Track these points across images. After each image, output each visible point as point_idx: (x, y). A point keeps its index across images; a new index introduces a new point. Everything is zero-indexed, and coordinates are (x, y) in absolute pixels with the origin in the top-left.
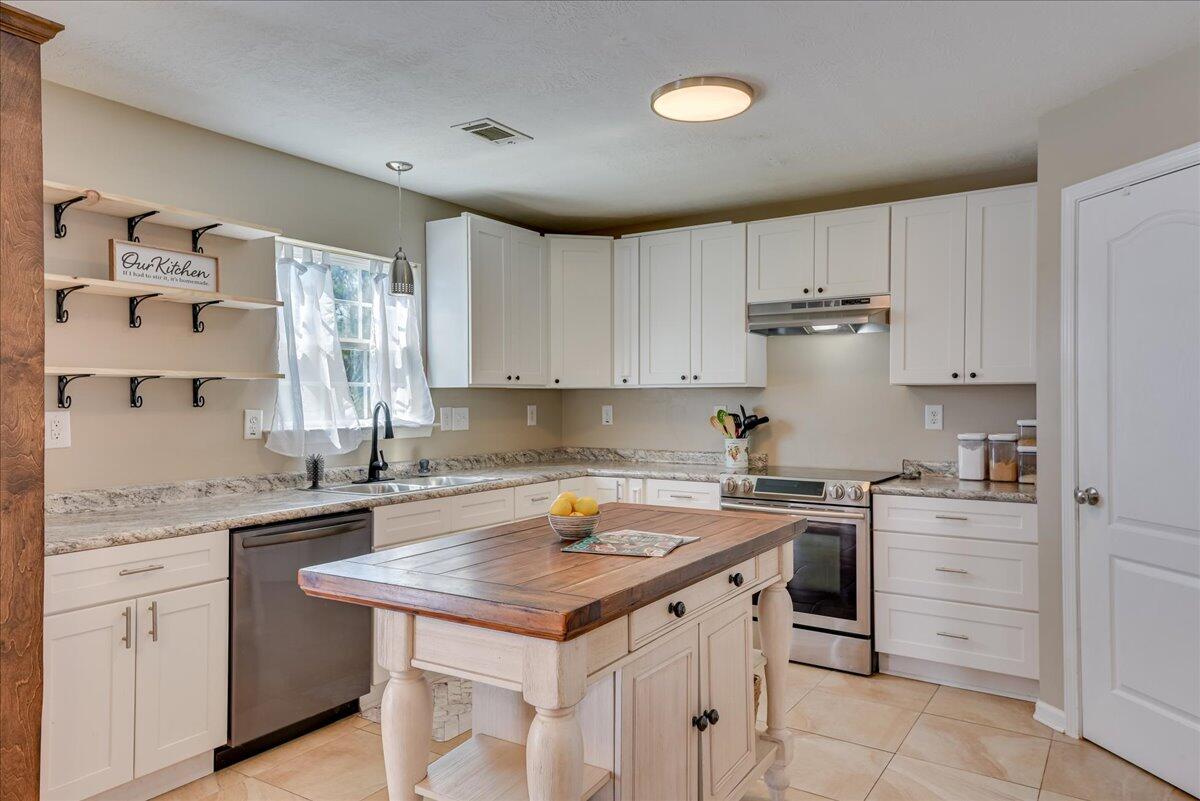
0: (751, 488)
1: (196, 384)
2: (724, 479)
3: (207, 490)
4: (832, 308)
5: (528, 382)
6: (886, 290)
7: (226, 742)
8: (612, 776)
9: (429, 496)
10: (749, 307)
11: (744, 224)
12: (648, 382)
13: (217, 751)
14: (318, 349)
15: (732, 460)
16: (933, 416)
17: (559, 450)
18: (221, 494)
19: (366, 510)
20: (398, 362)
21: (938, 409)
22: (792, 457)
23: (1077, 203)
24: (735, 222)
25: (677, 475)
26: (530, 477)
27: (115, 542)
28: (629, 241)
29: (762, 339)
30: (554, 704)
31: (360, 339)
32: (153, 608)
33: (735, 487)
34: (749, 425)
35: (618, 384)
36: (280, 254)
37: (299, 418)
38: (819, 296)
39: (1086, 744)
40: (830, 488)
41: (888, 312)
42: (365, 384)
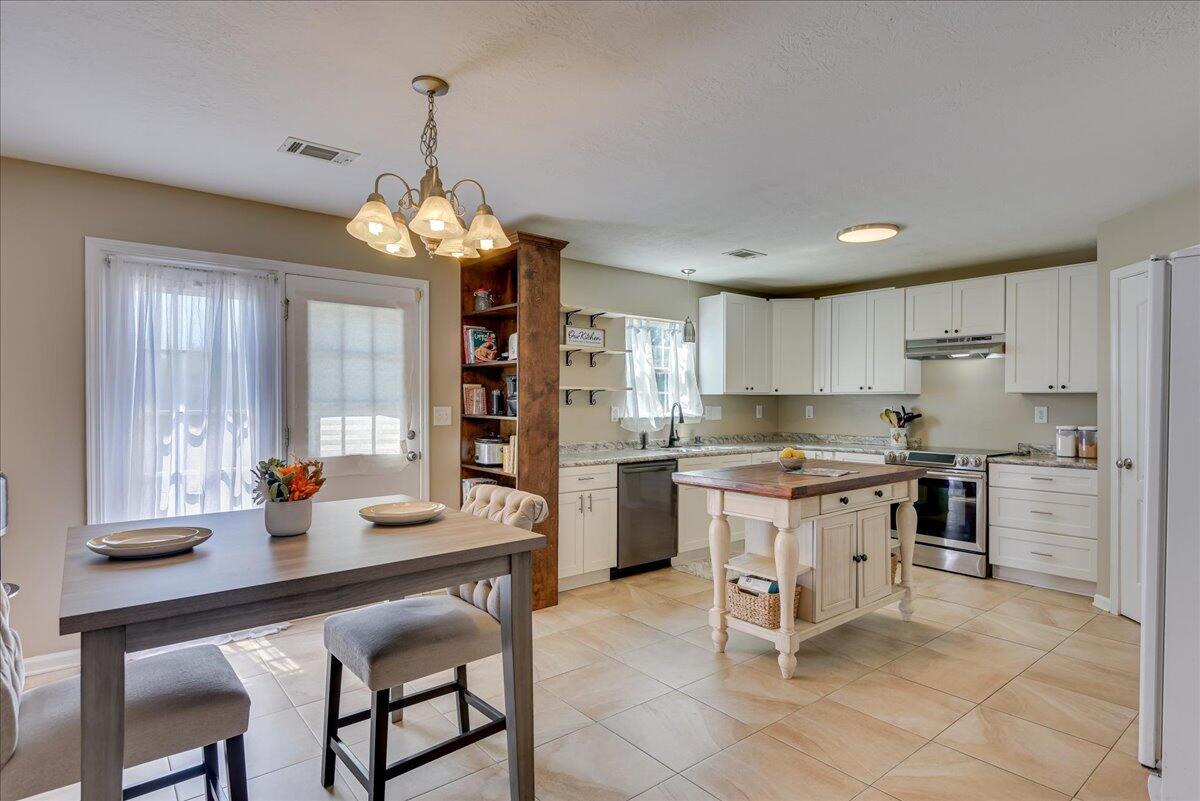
0: (905, 458)
1: (591, 393)
2: (887, 452)
3: (595, 447)
4: (965, 342)
5: (757, 391)
6: (1002, 331)
7: (616, 565)
8: (812, 569)
9: (706, 455)
10: (907, 342)
11: (903, 289)
12: (838, 390)
13: (612, 569)
14: (643, 374)
15: (896, 443)
16: (1040, 414)
17: (776, 434)
18: (602, 450)
19: (674, 460)
20: (683, 380)
21: (1045, 409)
22: (937, 440)
23: (1119, 280)
24: (897, 287)
25: (856, 450)
26: (760, 448)
27: (577, 465)
28: (825, 301)
29: (918, 362)
30: (787, 526)
31: (662, 368)
32: (590, 497)
33: (895, 457)
34: (907, 419)
35: (817, 392)
36: (627, 324)
37: (636, 411)
38: (955, 335)
39: (1122, 619)
40: (958, 459)
41: (1004, 345)
42: (665, 393)
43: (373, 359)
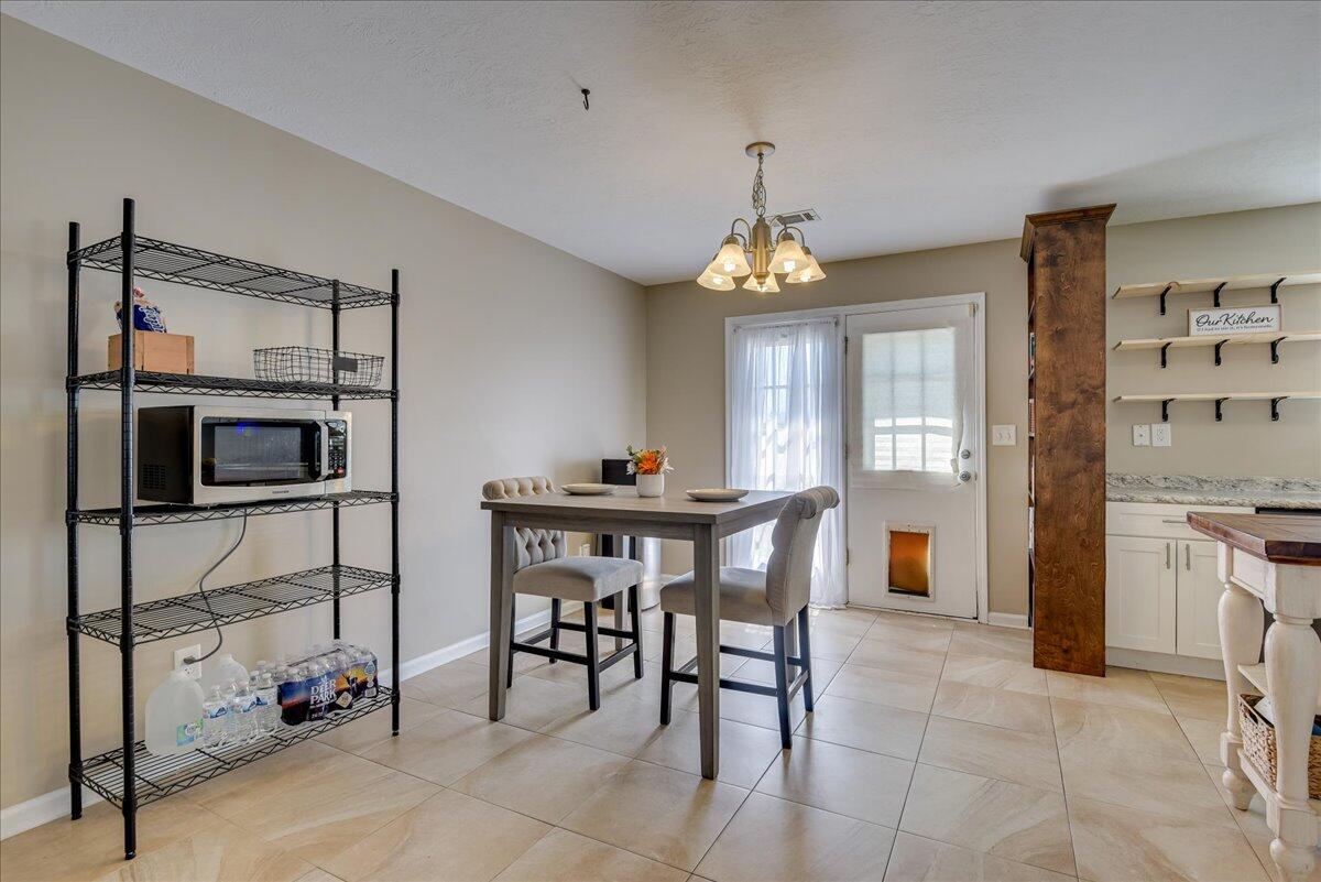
27: (1159, 501)
32: (1188, 547)
43: (923, 380)
